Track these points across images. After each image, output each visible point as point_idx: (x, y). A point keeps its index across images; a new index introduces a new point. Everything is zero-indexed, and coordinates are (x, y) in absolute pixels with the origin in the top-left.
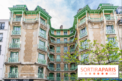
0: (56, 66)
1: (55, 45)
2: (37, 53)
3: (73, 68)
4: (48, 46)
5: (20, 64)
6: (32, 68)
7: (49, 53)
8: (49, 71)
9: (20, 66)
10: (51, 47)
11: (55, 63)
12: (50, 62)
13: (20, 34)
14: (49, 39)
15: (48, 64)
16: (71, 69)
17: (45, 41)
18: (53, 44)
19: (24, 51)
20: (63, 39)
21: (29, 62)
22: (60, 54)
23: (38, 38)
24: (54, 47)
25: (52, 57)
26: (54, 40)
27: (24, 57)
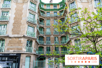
0: (45, 39)
1: (45, 18)
2: (27, 26)
3: (64, 41)
4: (38, 19)
5: (8, 36)
6: (21, 41)
7: (39, 26)
8: (38, 44)
9: (8, 38)
10: (41, 20)
11: (45, 37)
12: (40, 35)
13: (10, 7)
14: (39, 12)
15: (38, 37)
16: (61, 43)
17: (35, 14)
18: (43, 17)
19: (12, 24)
20: (53, 12)
21: (17, 35)
22: (50, 27)
23: (28, 11)
24: (43, 20)
25: (41, 30)
26: (44, 13)
27: (13, 30)
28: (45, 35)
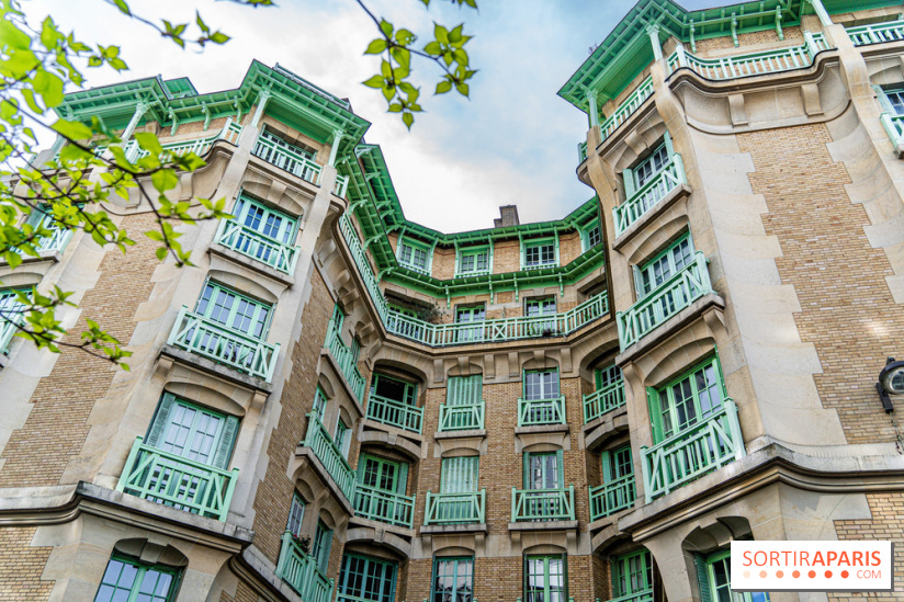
1: (428, 357)
10: (396, 384)
11: (415, 551)
18: (407, 350)
20: (515, 303)
22: (483, 447)
24: (419, 378)
25: (387, 484)
26: (429, 316)
28: (421, 535)
